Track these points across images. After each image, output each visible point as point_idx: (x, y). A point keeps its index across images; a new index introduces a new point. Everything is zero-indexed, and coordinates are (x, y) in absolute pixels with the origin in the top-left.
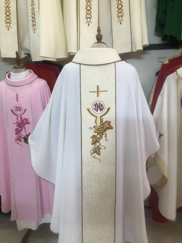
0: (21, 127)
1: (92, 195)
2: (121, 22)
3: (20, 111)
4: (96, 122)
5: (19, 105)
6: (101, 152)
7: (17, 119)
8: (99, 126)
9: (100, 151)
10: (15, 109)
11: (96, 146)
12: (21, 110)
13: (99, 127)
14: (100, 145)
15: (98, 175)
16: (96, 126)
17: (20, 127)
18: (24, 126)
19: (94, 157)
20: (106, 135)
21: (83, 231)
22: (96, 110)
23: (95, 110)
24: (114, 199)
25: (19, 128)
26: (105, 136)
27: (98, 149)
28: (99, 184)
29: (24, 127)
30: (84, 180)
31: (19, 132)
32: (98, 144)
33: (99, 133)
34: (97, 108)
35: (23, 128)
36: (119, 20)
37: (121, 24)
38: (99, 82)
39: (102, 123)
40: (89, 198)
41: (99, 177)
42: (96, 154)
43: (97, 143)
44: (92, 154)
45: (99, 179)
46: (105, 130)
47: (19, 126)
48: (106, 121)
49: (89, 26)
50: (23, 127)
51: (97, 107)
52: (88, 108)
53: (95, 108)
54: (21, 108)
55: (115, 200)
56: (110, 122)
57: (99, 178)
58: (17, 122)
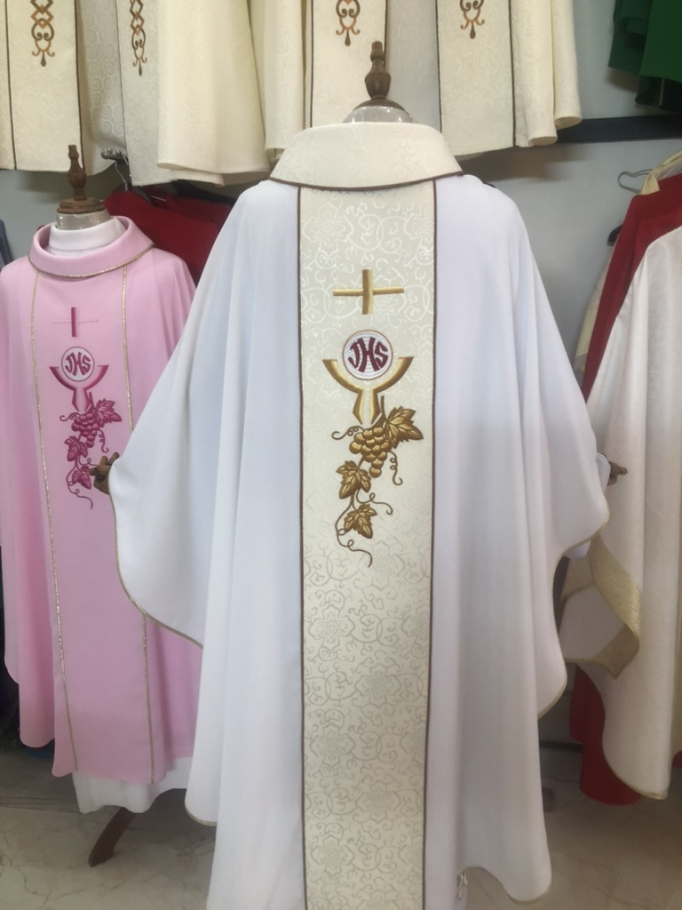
0: (90, 431)
1: (340, 687)
2: (476, 30)
3: (83, 374)
4: (356, 411)
5: (81, 351)
6: (373, 527)
7: (74, 403)
8: (369, 426)
9: (372, 521)
10: (67, 363)
11: (357, 505)
12: (87, 370)
13: (369, 430)
14: (371, 500)
15: (361, 614)
16: (357, 427)
17: (86, 433)
18: (101, 429)
19: (348, 546)
20: (396, 462)
21: (306, 819)
22: (360, 365)
23: (356, 367)
24: (425, 705)
25: (80, 437)
26: (391, 468)
27: (363, 514)
28: (367, 645)
29: (99, 433)
30: (309, 630)
31: (80, 453)
32: (363, 496)
33: (369, 453)
34: (361, 357)
35: (95, 435)
36: (468, 22)
37: (473, 35)
38: (372, 256)
39: (381, 415)
40: (329, 697)
41: (368, 621)
42: (356, 532)
43: (362, 491)
44: (342, 532)
45: (367, 630)
46: (390, 442)
47: (81, 427)
48: (397, 408)
49: (348, 48)
50: (94, 432)
51: (361, 353)
52: (328, 358)
53: (355, 359)
54: (89, 360)
55: (426, 709)
56: (412, 413)
57: (367, 623)
58: (74, 414)
